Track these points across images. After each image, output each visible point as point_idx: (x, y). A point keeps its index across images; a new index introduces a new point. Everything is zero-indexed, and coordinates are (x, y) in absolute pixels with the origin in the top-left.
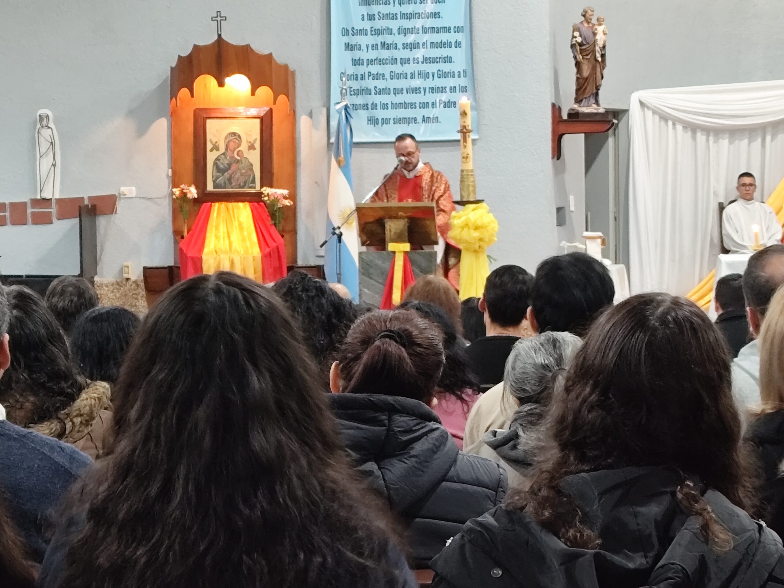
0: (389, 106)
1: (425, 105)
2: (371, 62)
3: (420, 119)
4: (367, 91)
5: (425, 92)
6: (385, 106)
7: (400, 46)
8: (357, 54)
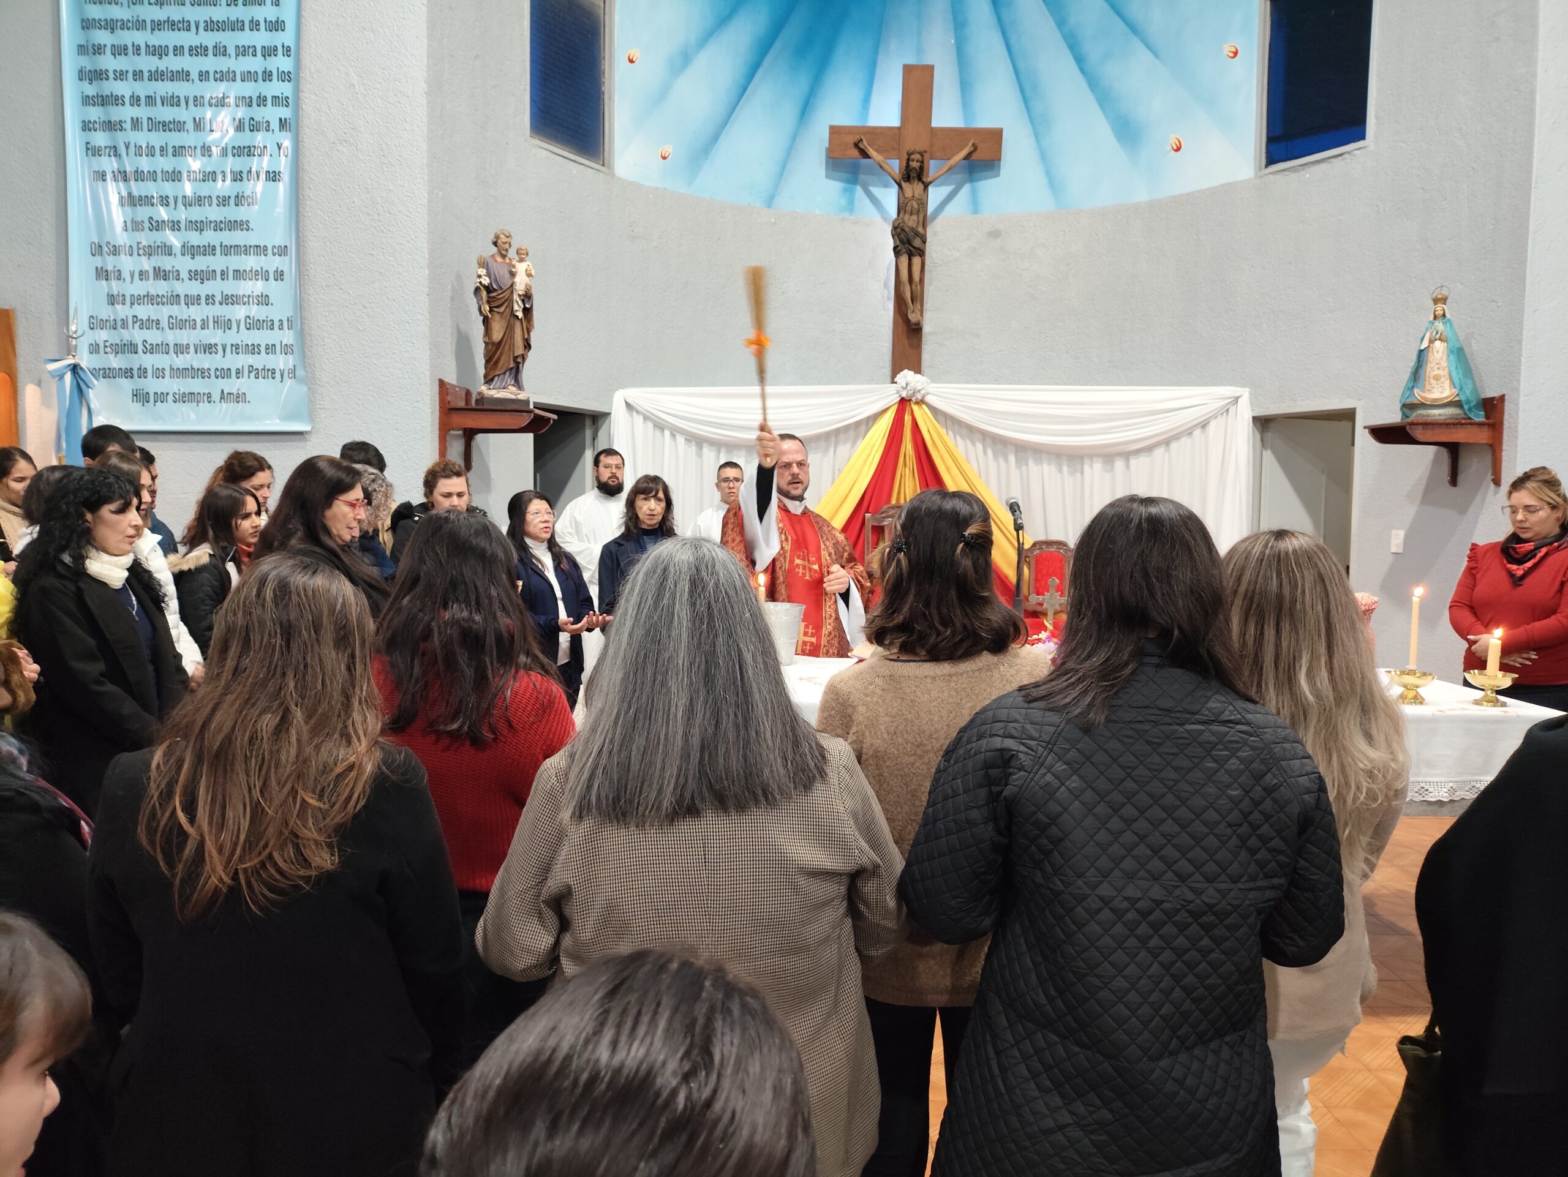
0: (167, 373)
1: (225, 373)
2: (137, 300)
3: (216, 396)
4: (132, 348)
5: (224, 351)
6: (159, 373)
7: (184, 275)
8: (115, 287)
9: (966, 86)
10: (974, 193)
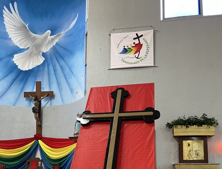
9: (50, 84)
10: (51, 102)
